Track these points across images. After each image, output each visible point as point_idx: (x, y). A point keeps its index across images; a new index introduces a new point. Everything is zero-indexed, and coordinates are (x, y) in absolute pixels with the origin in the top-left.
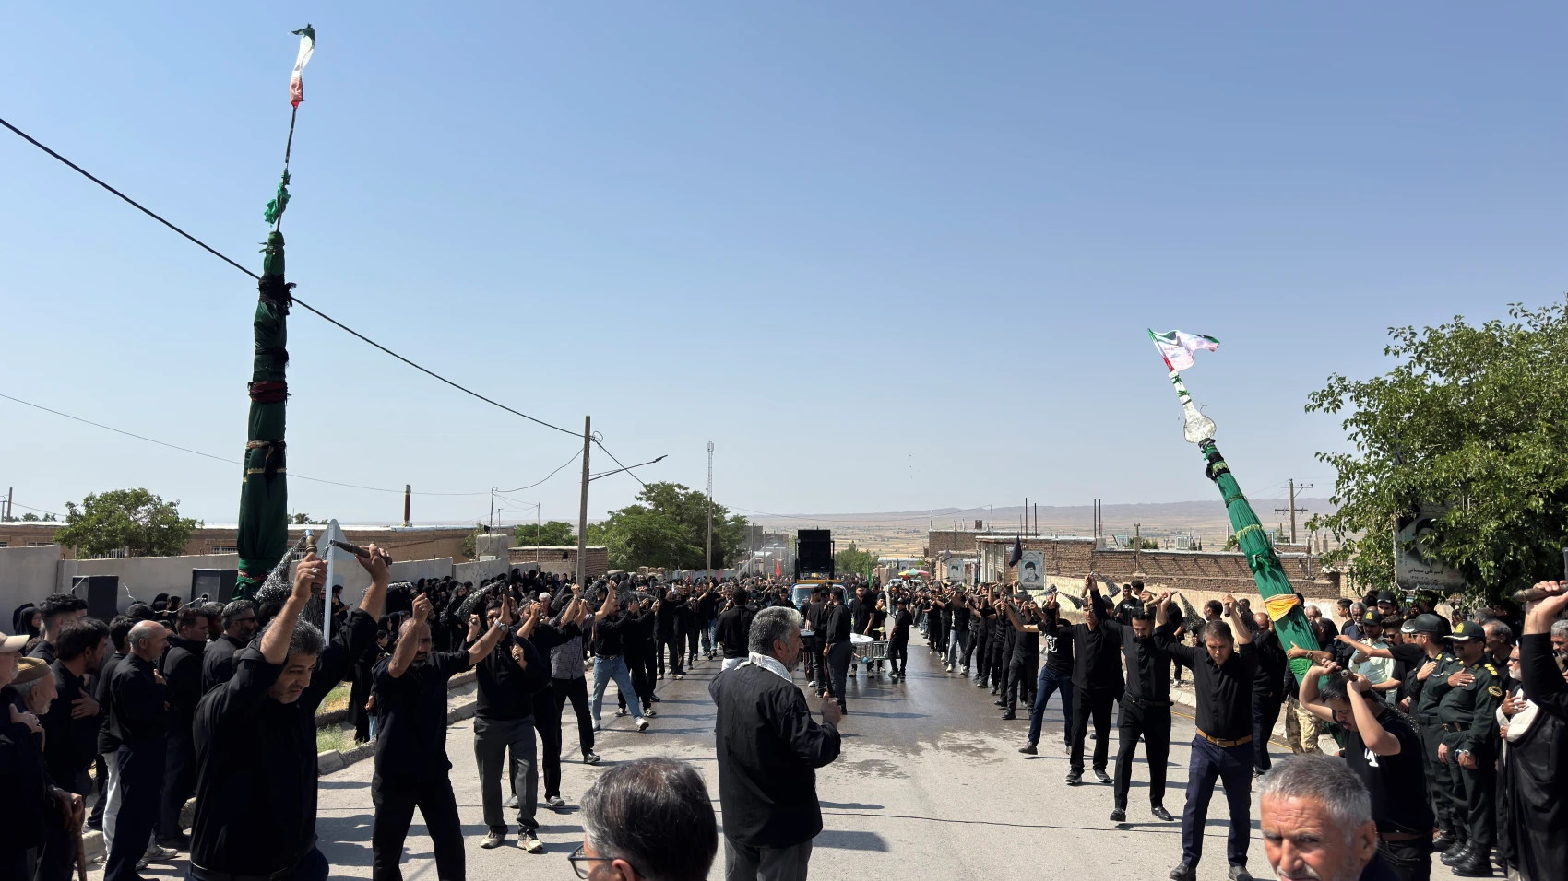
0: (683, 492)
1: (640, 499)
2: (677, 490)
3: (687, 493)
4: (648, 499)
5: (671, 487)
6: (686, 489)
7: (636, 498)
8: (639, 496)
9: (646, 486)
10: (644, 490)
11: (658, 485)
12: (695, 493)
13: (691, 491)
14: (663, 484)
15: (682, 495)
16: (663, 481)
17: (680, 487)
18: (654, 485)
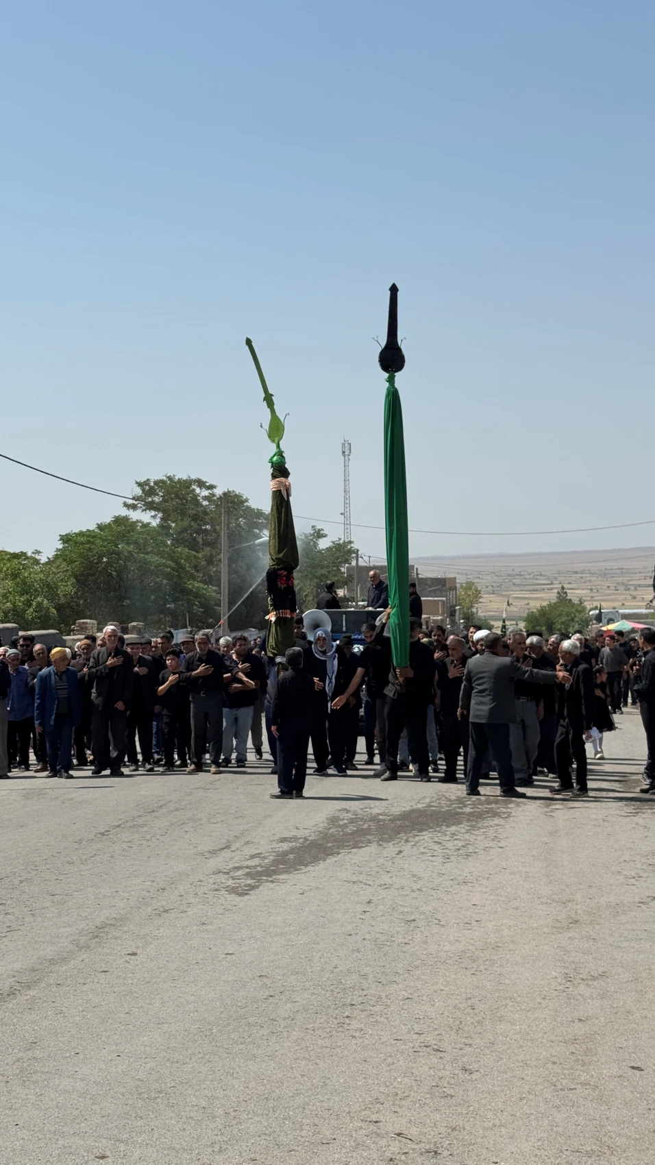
0: (205, 493)
1: (134, 507)
3: (214, 494)
4: (150, 506)
5: (187, 484)
6: (211, 487)
7: (126, 505)
8: (131, 502)
9: (139, 484)
10: (138, 491)
11: (163, 482)
12: (225, 494)
13: (218, 492)
14: (172, 479)
16: (171, 474)
17: (201, 484)
18: (156, 483)
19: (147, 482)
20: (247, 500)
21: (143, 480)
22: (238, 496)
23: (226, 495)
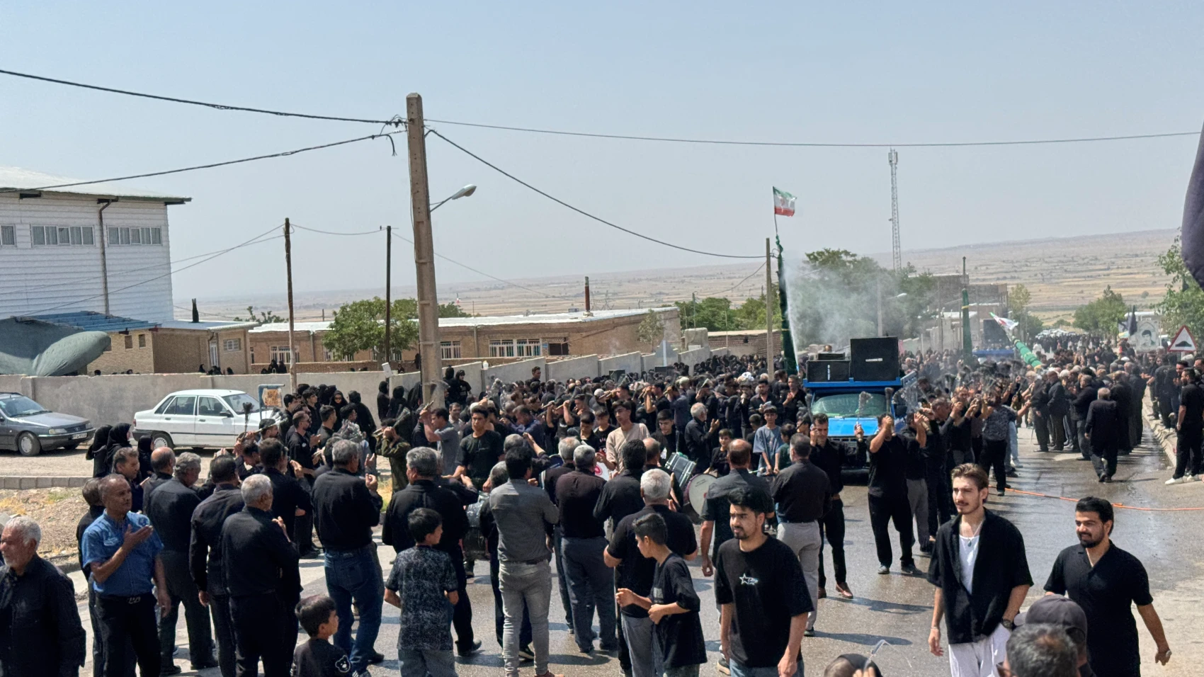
0: (850, 259)
2: (844, 257)
3: (855, 260)
5: (837, 254)
6: (854, 255)
9: (809, 256)
10: (807, 259)
11: (822, 253)
13: (859, 258)
14: (828, 251)
15: (850, 262)
16: (828, 248)
17: (847, 253)
18: (820, 254)
19: (813, 254)
20: (877, 262)
21: (810, 252)
22: (871, 260)
23: (865, 260)
